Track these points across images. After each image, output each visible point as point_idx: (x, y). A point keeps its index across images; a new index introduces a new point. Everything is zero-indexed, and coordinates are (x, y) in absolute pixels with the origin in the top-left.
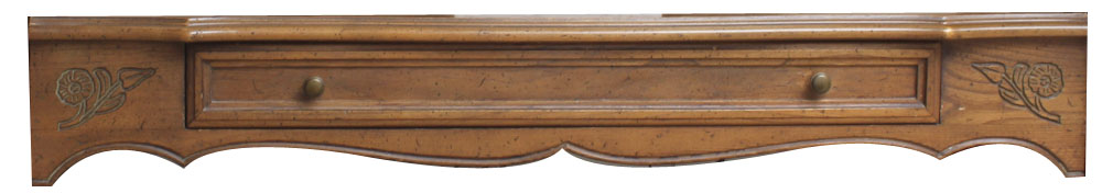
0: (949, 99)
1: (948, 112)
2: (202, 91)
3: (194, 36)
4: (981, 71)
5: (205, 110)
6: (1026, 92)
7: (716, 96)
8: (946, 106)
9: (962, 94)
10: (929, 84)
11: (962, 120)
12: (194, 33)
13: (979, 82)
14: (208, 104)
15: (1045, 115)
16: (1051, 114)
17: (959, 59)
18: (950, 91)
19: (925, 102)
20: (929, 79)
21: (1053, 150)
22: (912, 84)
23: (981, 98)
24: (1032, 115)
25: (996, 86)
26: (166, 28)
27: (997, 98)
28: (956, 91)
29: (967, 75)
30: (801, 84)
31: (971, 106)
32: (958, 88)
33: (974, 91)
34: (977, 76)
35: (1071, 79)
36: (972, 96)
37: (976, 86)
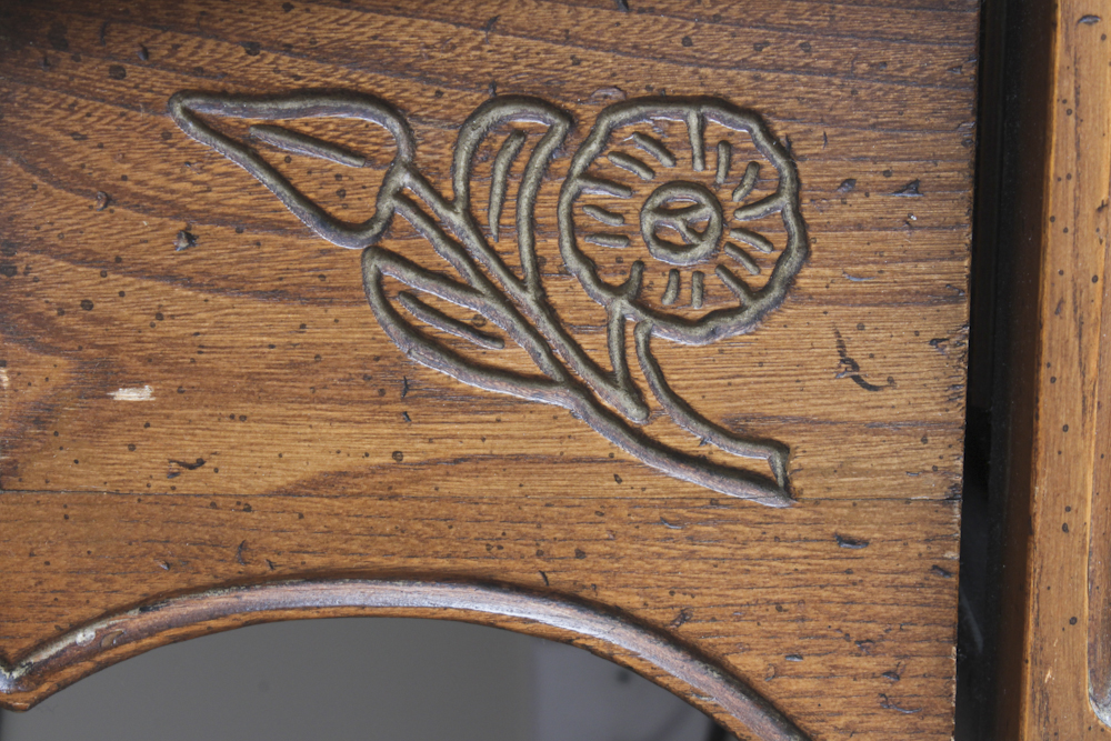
6: (557, 292)
15: (689, 439)
16: (735, 432)
17: (91, 70)
21: (747, 663)
24: (602, 440)
25: (352, 247)
35: (859, 207)
37: (220, 249)
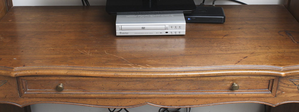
0: (280, 90)
1: (279, 94)
2: (23, 88)
3: (16, 75)
4: (292, 82)
5: (25, 93)
7: (199, 89)
8: (278, 92)
9: (284, 89)
10: (273, 87)
11: (283, 96)
12: (16, 73)
13: (291, 85)
14: (26, 91)
17: (285, 78)
18: (281, 88)
19: (271, 91)
20: (274, 85)
22: (267, 85)
23: (291, 90)
25: (297, 86)
26: (6, 72)
27: (297, 90)
28: (282, 88)
29: (287, 83)
30: (229, 85)
31: (287, 92)
32: (283, 87)
33: (289, 88)
34: (291, 83)
36: (288, 89)
